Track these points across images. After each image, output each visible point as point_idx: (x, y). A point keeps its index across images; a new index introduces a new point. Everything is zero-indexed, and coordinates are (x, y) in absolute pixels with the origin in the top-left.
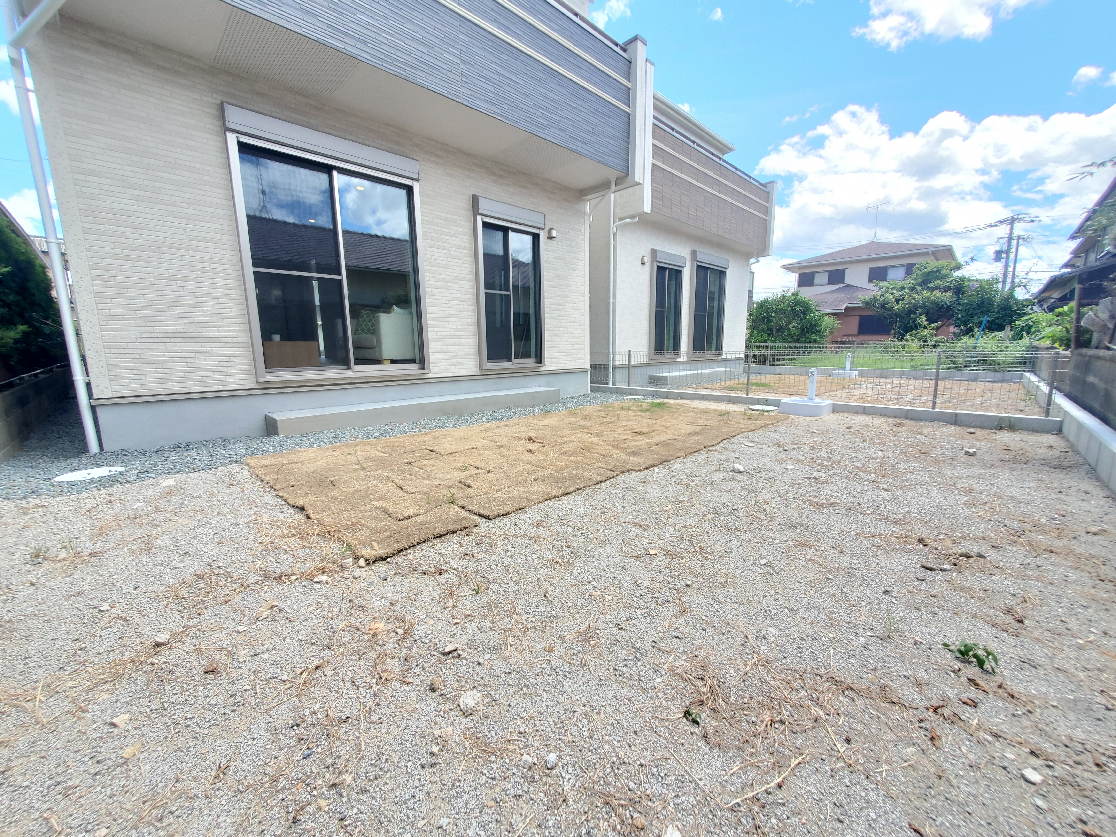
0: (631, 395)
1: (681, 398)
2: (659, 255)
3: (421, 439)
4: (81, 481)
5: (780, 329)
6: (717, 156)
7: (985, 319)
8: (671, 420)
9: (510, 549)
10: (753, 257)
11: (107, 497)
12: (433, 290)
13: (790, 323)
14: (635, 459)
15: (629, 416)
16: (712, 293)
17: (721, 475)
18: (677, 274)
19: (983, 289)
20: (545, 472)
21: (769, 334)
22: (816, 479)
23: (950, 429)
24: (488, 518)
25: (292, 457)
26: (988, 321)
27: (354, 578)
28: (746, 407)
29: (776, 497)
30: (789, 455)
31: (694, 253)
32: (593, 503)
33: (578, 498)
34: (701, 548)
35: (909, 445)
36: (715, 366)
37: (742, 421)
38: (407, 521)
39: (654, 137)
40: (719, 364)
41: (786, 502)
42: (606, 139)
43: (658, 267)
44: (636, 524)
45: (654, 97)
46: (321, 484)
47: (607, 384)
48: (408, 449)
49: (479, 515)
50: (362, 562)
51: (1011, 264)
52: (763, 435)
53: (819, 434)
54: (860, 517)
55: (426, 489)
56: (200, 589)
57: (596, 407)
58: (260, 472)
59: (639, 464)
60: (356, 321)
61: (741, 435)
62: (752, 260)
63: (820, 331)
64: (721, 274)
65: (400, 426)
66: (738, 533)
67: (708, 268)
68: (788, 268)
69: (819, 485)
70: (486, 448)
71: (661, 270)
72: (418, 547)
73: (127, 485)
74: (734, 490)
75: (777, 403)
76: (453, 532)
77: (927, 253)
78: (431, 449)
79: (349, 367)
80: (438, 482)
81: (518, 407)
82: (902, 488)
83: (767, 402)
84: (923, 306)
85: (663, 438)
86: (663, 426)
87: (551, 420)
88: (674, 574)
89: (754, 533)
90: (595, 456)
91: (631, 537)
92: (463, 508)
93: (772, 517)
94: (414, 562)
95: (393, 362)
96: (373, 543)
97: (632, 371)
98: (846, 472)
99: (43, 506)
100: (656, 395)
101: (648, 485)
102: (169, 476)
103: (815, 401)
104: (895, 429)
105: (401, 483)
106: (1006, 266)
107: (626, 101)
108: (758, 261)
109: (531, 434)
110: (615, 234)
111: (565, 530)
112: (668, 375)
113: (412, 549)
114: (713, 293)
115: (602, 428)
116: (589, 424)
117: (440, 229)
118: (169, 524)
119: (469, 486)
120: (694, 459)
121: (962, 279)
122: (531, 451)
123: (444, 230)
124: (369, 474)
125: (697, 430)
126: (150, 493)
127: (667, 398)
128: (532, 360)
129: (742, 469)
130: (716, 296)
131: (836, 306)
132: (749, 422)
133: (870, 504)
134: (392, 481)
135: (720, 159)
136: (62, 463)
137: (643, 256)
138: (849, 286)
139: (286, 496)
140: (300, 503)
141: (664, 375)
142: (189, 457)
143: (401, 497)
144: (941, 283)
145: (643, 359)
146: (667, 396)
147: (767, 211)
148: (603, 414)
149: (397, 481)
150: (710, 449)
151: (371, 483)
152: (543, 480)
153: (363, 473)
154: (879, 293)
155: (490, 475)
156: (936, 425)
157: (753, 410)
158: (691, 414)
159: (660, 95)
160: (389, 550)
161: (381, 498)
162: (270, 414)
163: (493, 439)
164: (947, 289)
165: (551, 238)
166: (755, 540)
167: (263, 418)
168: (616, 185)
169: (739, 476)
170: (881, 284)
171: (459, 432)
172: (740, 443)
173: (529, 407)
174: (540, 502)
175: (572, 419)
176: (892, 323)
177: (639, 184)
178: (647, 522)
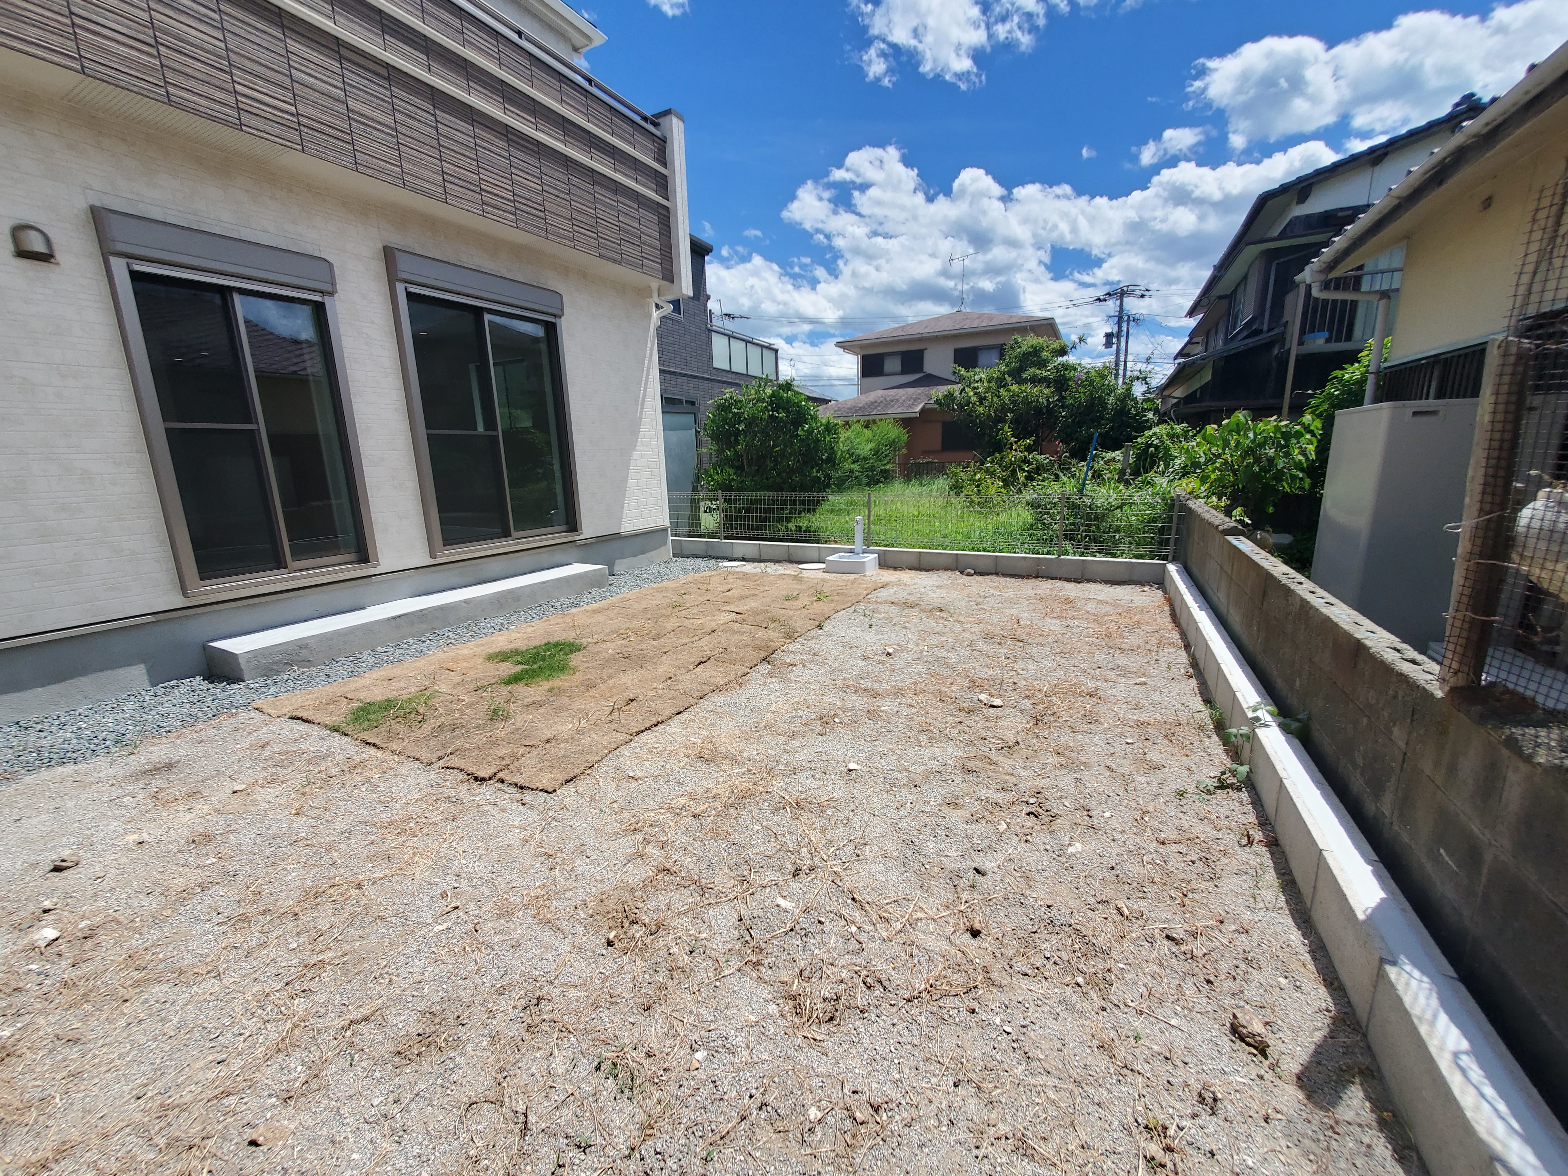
7: (1096, 432)
19: (1092, 383)
26: (1100, 434)
51: (1123, 352)
68: (848, 346)
77: (1025, 328)
106: (1117, 354)
121: (1066, 368)
131: (910, 407)
138: (928, 376)
144: (1038, 372)
154: (959, 386)
164: (1046, 382)
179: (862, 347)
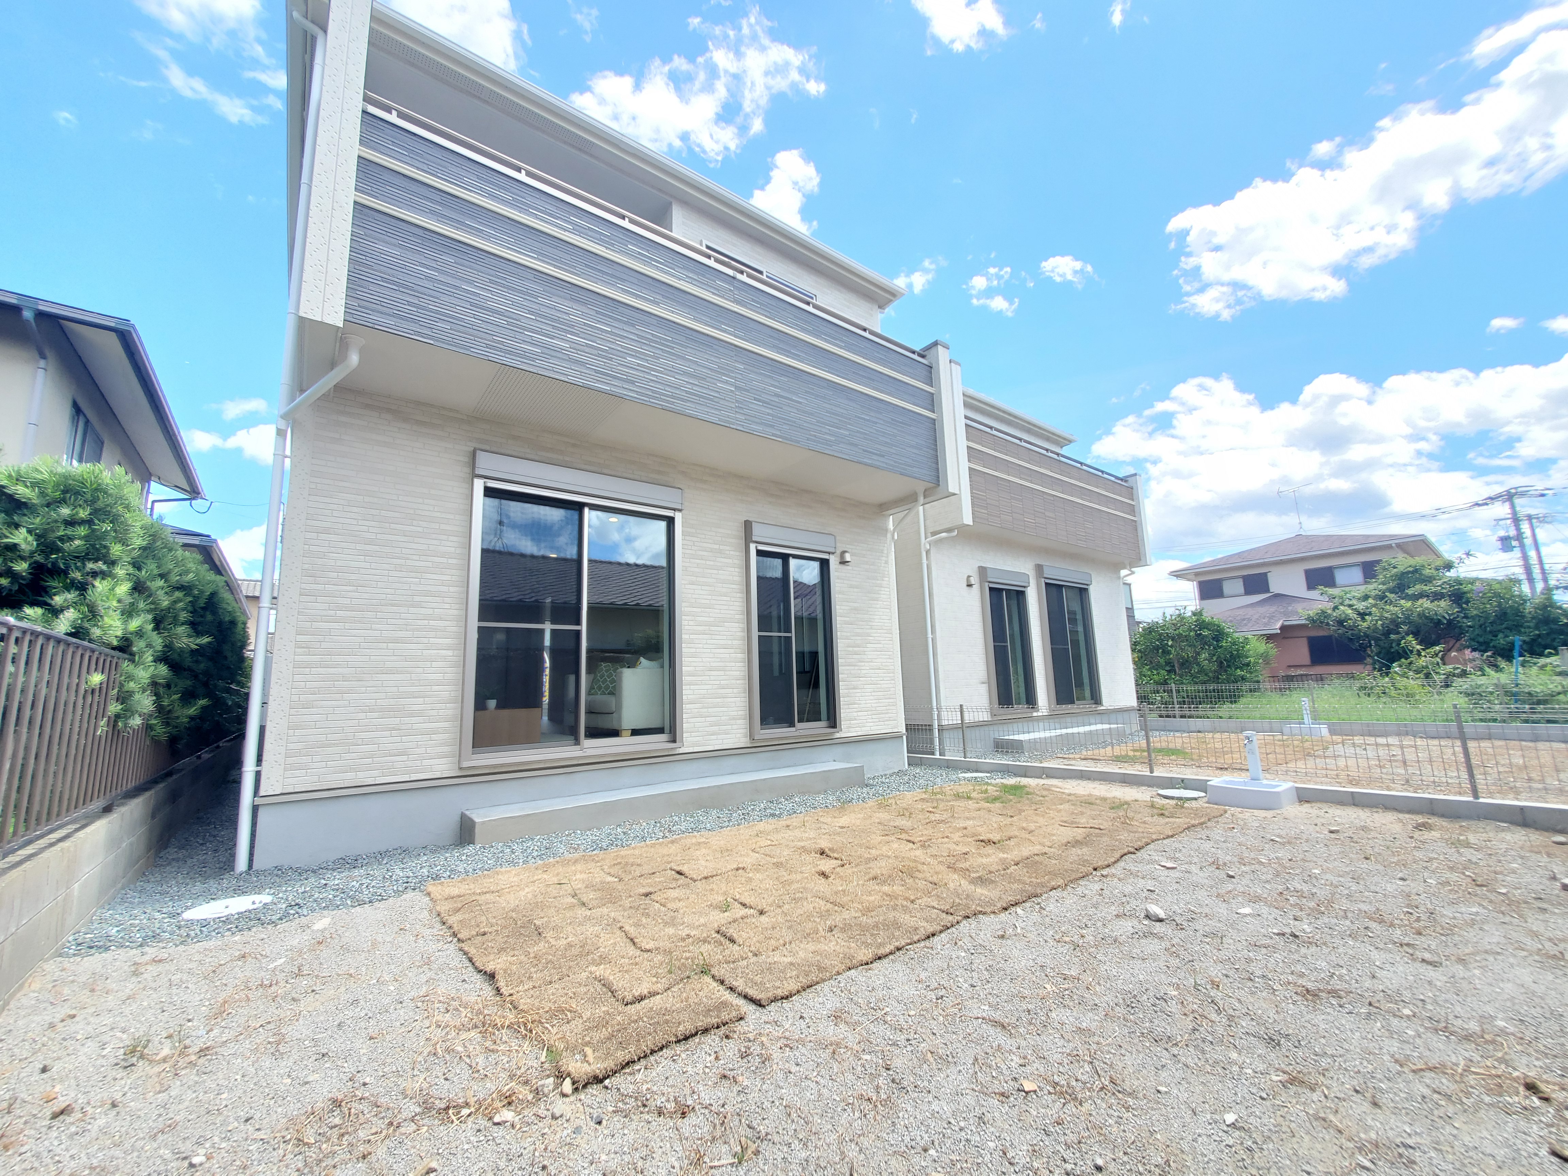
0: (969, 770)
1: (1048, 777)
2: (989, 573)
3: (665, 851)
4: (214, 920)
5: (1185, 664)
6: (1052, 452)
7: (1518, 640)
8: (1035, 818)
9: (794, 1069)
10: (1124, 568)
11: (240, 947)
12: (692, 636)
13: (1198, 654)
14: (985, 892)
15: (969, 810)
16: (1072, 613)
17: (1127, 926)
18: (1019, 595)
19: (1497, 595)
20: (846, 915)
21: (1169, 672)
22: (1296, 936)
23: (1517, 837)
24: (758, 1003)
25: (488, 883)
26: (1524, 642)
27: (554, 1117)
28: (1153, 791)
29: (1231, 973)
30: (1240, 885)
31: (1039, 569)
32: (923, 976)
33: (898, 966)
34: (1112, 1081)
35: (1451, 869)
36: (1093, 721)
37: (1148, 819)
38: (637, 1006)
39: (968, 439)
40: (1098, 717)
41: (1250, 984)
42: (908, 449)
43: (991, 589)
44: (996, 1023)
45: (964, 395)
46: (522, 931)
47: (933, 754)
48: (647, 869)
49: (745, 997)
50: (567, 1086)
51: (1532, 554)
52: (1187, 844)
53: (1283, 844)
54: (1395, 1022)
55: (668, 945)
56: (332, 1128)
57: (918, 794)
58: (443, 907)
59: (991, 903)
60: (592, 676)
61: (1152, 846)
62: (1124, 572)
63: (1248, 665)
64: (1082, 592)
65: (637, 827)
66: (1175, 1050)
67: (1062, 586)
68: (1178, 575)
69: (1303, 950)
70: (758, 867)
71: (995, 592)
72: (652, 1058)
73: (270, 927)
74: (1154, 957)
75: (1201, 786)
76: (706, 1031)
77: (1389, 547)
78: (678, 869)
79: (577, 742)
80: (687, 931)
81: (804, 793)
82: (1461, 961)
83: (1184, 784)
84: (1408, 620)
85: (1026, 851)
86: (1024, 829)
87: (853, 815)
88: (1072, 1138)
89: (1203, 1052)
90: (921, 884)
91: (989, 1051)
92: (722, 982)
93: (1231, 1018)
94: (645, 1087)
95: (635, 732)
96: (587, 1049)
97: (968, 732)
98: (1348, 923)
99: (160, 961)
100: (1007, 771)
101: (1009, 942)
102: (325, 912)
103: (1265, 782)
104: (1417, 834)
105: (632, 931)
106: (1525, 557)
107: (930, 407)
108: (1133, 573)
109: (824, 844)
110: (928, 552)
111: (880, 1029)
112: (1021, 737)
113: (643, 1062)
114: (1075, 613)
115: (929, 831)
116: (909, 824)
117: (704, 562)
118: (311, 998)
119: (732, 941)
120: (1080, 891)
121: (1459, 582)
122: (823, 874)
123: (708, 563)
124: (588, 913)
125: (1079, 838)
126: (295, 943)
127: (1025, 776)
128: (823, 724)
129: (1162, 914)
130: (1079, 617)
131: (1266, 624)
132: (1162, 820)
133: (1407, 995)
134: (621, 928)
135: (1058, 454)
136: (199, 887)
137: (969, 577)
138: (1277, 596)
139: (472, 951)
140: (489, 968)
141: (1016, 737)
142: (357, 878)
143: (630, 958)
144: (1426, 588)
145: (984, 716)
146: (1025, 772)
147: (1133, 510)
148: (928, 806)
149: (627, 928)
150: (1104, 872)
151: (591, 930)
152: (843, 930)
153: (582, 912)
154: (1331, 605)
155: (763, 918)
156: (1491, 825)
157: (1166, 797)
158: (1066, 806)
159: (971, 392)
160: (610, 1064)
161: (603, 960)
162: (467, 813)
163: (767, 850)
164: (1437, 596)
165: (843, 562)
166: (1208, 1068)
167: (458, 818)
168: (925, 497)
169: (1158, 928)
170: (1331, 591)
171: (718, 839)
172: (1152, 862)
173: (819, 793)
174: (838, 973)
175: (883, 816)
176: (1363, 648)
177: (954, 494)
178: (1014, 1020)
179: (1197, 574)
